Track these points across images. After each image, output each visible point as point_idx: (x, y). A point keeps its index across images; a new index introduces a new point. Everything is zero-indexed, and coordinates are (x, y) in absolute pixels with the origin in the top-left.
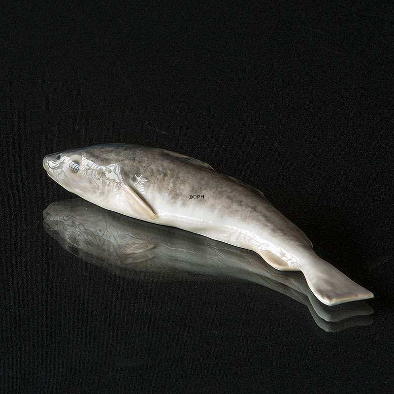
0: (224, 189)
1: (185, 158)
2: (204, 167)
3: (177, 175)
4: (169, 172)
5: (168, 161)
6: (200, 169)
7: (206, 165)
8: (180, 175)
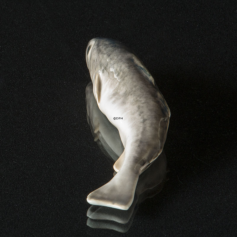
0: (141, 99)
1: (141, 67)
2: (147, 79)
3: (125, 77)
4: (121, 73)
5: (127, 65)
6: (143, 79)
7: (151, 78)
8: (126, 78)
